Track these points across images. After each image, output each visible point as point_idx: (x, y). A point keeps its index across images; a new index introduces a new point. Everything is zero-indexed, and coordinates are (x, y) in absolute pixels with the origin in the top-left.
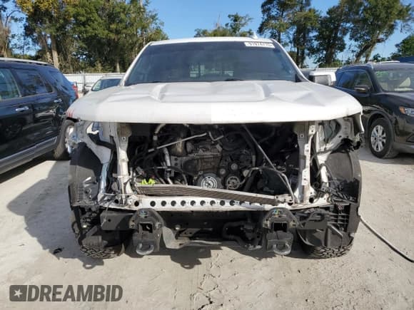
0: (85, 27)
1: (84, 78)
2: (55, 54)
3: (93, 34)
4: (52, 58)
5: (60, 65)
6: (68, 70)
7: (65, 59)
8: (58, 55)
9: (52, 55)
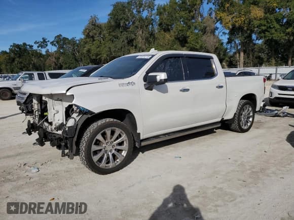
0: (265, 33)
1: (259, 71)
2: (242, 54)
3: (270, 38)
4: (239, 57)
5: (244, 61)
6: (249, 65)
7: (248, 57)
8: (244, 54)
9: (240, 55)
